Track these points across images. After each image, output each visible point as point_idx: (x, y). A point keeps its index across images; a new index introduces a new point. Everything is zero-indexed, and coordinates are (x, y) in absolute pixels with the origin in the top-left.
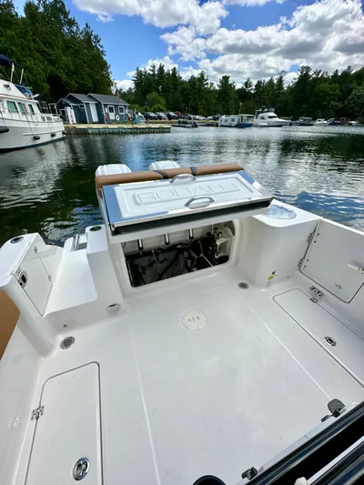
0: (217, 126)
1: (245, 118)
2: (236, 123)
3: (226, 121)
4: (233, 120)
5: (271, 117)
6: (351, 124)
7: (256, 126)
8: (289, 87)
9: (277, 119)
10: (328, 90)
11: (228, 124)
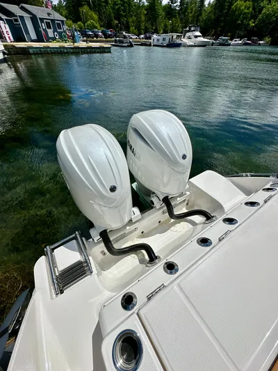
0: (150, 45)
1: (175, 37)
2: (167, 42)
3: (158, 40)
4: (164, 39)
5: (196, 37)
6: (260, 44)
7: (184, 46)
8: (209, 4)
9: (202, 39)
10: (243, 8)
11: (159, 43)
